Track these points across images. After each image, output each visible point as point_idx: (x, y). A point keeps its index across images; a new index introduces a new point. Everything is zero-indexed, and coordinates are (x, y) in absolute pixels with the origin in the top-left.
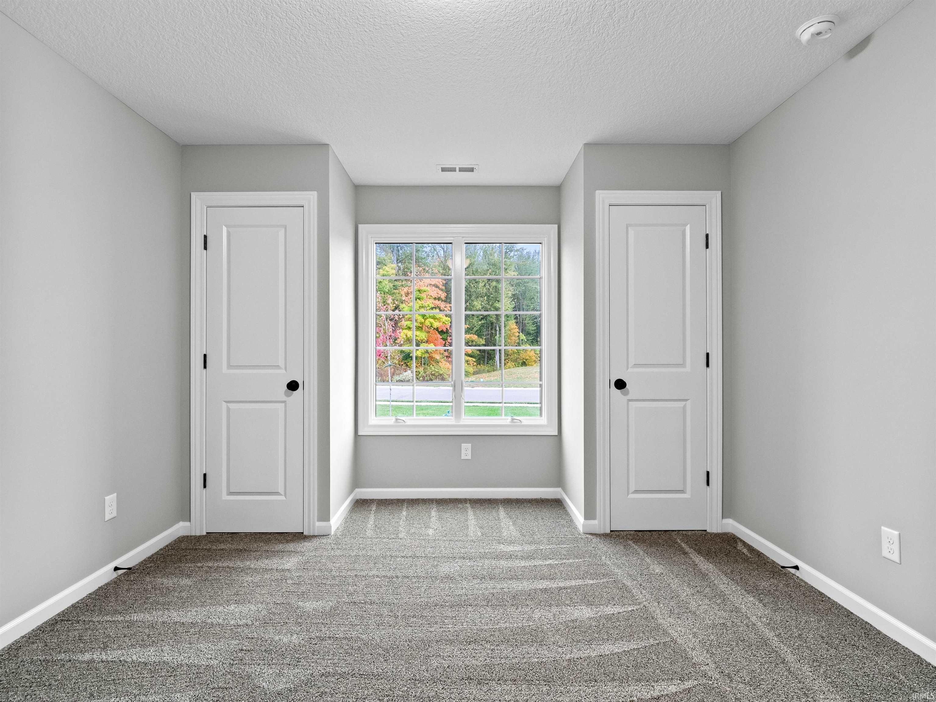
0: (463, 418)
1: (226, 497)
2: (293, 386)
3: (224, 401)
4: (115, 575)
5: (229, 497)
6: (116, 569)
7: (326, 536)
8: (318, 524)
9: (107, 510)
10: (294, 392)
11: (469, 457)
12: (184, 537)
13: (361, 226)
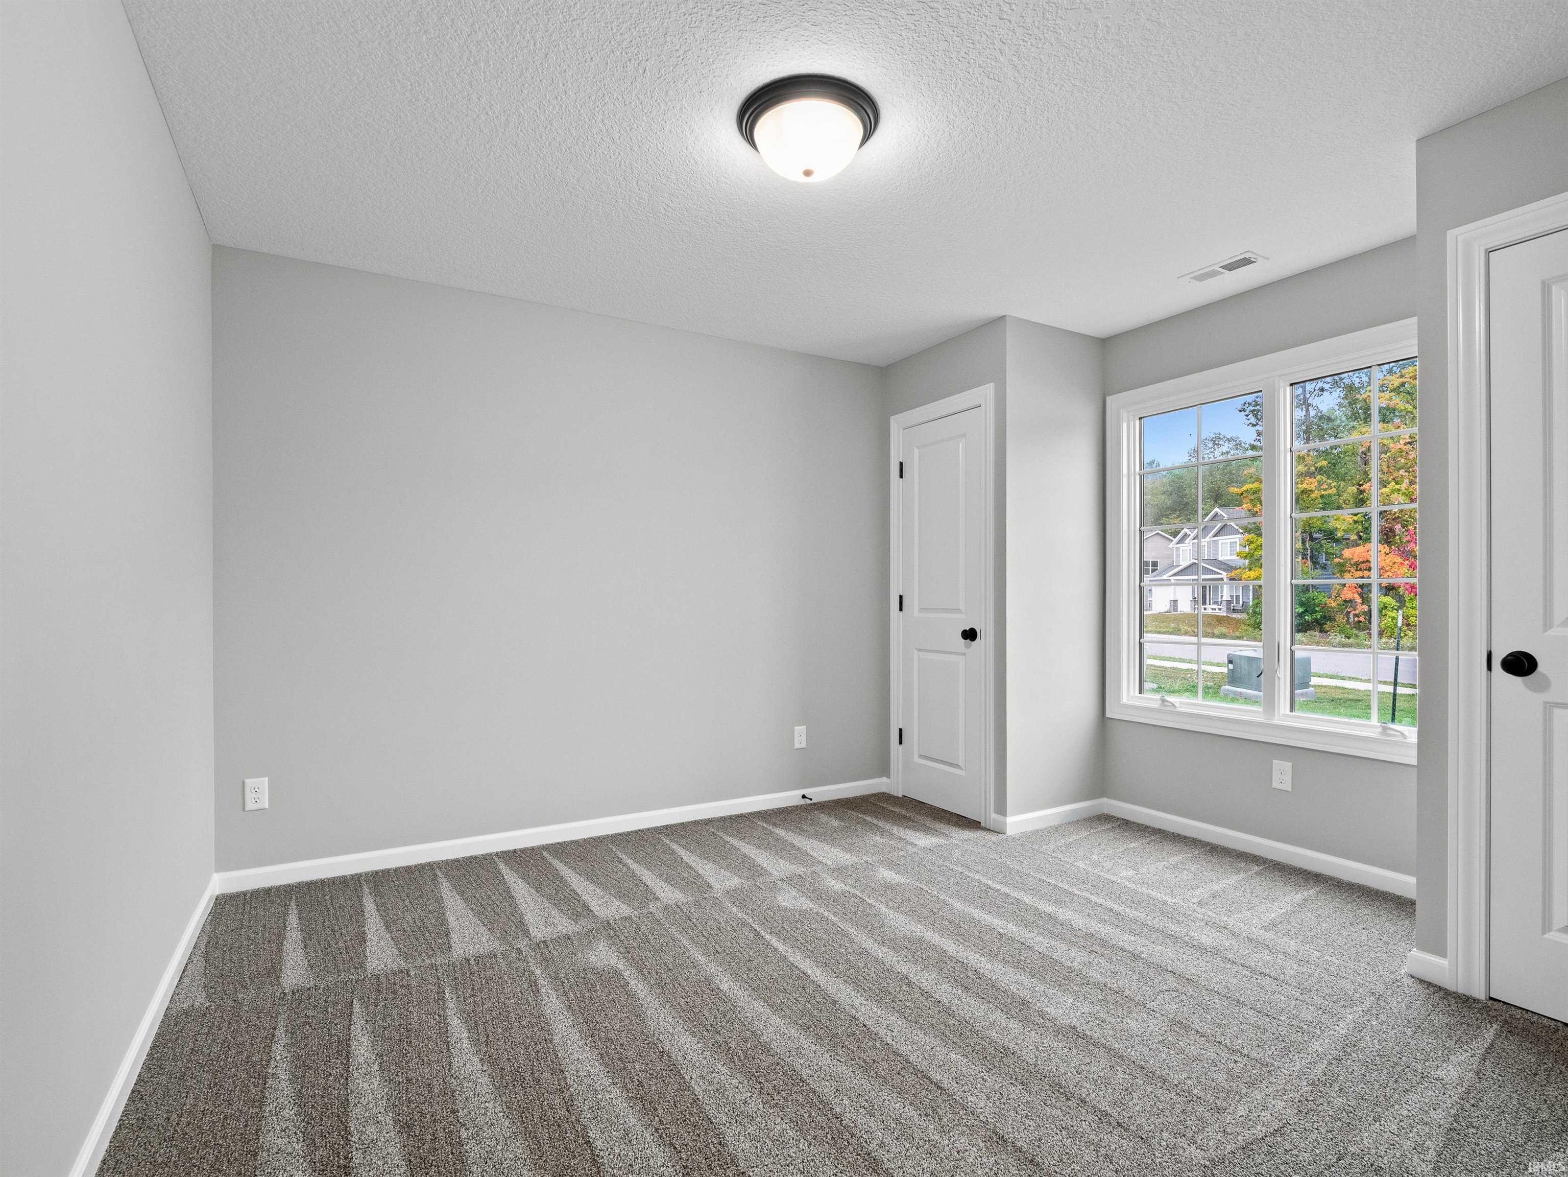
0: (1282, 712)
1: (916, 759)
2: (970, 635)
3: (917, 649)
4: (803, 802)
5: (920, 759)
6: (804, 797)
7: (996, 832)
8: (994, 816)
9: (797, 739)
10: (974, 642)
11: (1288, 787)
12: (883, 794)
13: (1108, 399)
